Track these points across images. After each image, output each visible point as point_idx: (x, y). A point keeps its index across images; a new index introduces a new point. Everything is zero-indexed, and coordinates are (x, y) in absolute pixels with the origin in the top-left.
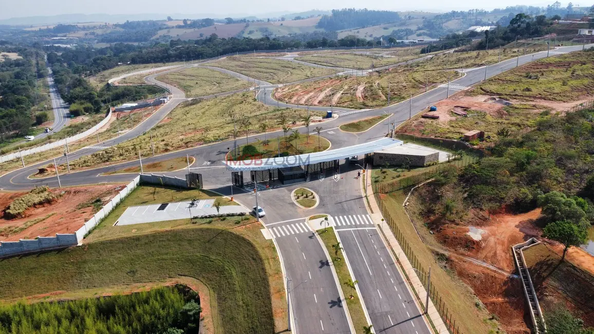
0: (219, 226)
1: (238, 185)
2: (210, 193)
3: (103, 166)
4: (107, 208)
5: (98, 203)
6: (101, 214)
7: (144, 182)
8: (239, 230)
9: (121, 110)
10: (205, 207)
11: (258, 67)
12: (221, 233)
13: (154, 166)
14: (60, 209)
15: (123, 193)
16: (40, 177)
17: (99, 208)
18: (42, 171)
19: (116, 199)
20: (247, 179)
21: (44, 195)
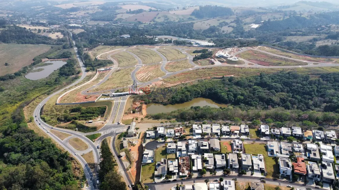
0: (110, 101)
1: (114, 96)
2: (110, 97)
3: (97, 92)
4: (98, 98)
5: (97, 97)
6: (97, 99)
7: (103, 95)
8: (111, 101)
9: (100, 71)
10: (109, 99)
11: (143, 53)
12: (109, 101)
13: (104, 92)
14: (93, 98)
15: (100, 96)
16: (88, 93)
17: (97, 98)
18: (88, 92)
19: (99, 97)
20: (115, 95)
21: (90, 96)
